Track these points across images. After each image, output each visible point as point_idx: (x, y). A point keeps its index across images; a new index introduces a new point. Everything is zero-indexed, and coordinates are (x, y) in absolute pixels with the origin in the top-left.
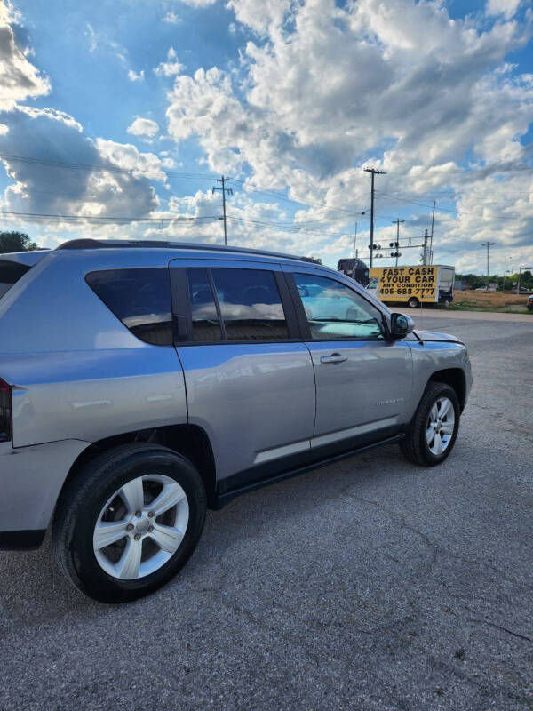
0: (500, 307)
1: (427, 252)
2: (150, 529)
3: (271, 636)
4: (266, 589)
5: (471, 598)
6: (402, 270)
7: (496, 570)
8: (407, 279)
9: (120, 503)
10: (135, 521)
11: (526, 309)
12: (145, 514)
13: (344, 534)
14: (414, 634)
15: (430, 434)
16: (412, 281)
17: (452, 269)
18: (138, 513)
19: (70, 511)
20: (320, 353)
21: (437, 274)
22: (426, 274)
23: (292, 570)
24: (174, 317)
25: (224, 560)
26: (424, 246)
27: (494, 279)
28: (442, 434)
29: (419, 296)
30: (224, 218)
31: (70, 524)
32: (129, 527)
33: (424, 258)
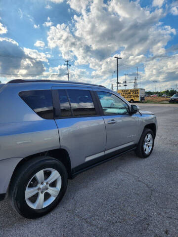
0: (160, 102)
1: (136, 84)
2: (47, 189)
3: (95, 229)
4: (92, 209)
5: (166, 208)
6: (128, 90)
7: (174, 197)
8: (130, 93)
9: (35, 180)
10: (41, 186)
11: (168, 102)
12: (45, 184)
13: (118, 185)
14: (148, 224)
15: (145, 147)
16: (131, 94)
17: (144, 90)
18: (42, 183)
19: (16, 185)
20: (107, 120)
21: (139, 92)
22: (136, 91)
23: (100, 200)
24: (54, 108)
25: (75, 198)
26: (135, 82)
27: (157, 93)
28: (149, 146)
29: (134, 99)
30: (68, 74)
31: (15, 190)
32: (39, 189)
33: (135, 87)
